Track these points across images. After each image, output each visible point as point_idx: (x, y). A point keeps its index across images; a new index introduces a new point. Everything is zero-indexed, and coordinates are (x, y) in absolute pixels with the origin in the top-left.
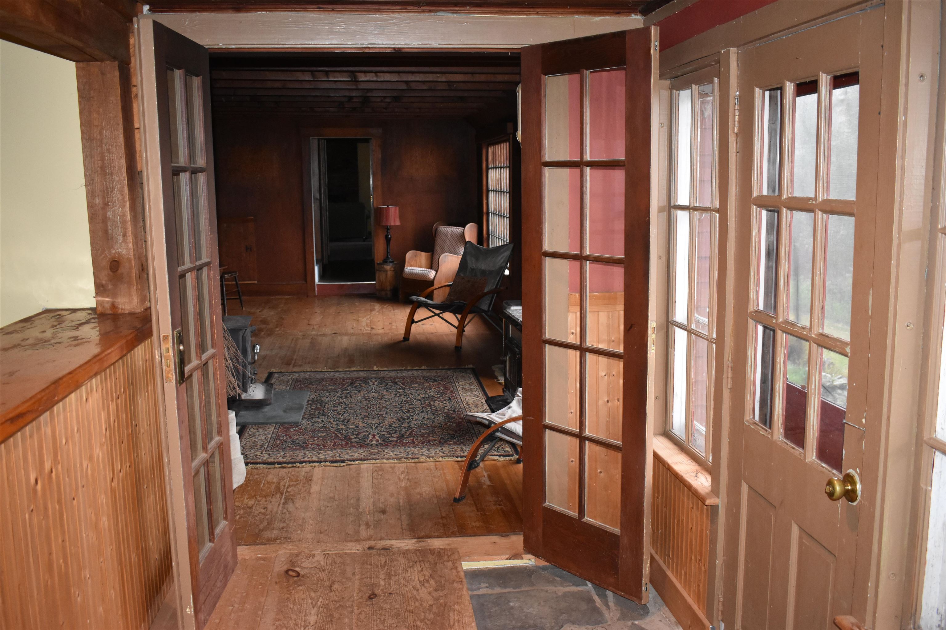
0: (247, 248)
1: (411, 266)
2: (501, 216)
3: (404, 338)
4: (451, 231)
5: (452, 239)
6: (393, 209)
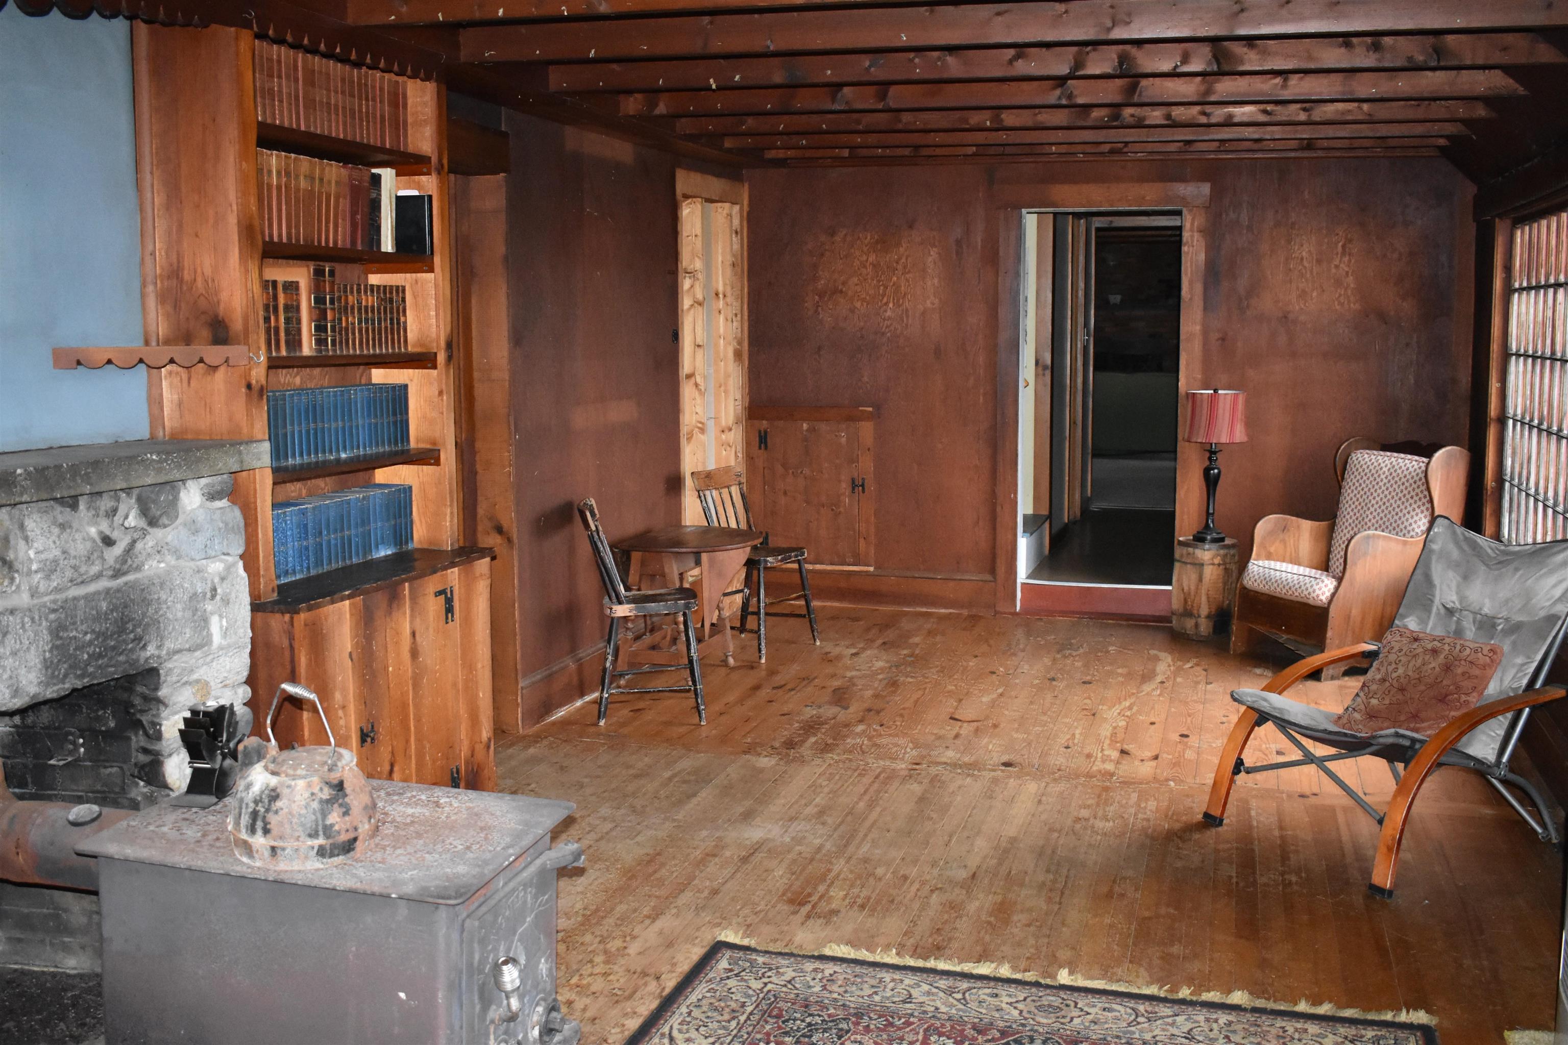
0: (854, 485)
1: (1269, 557)
2: (1549, 433)
3: (1206, 815)
4: (1389, 466)
5: (1391, 489)
6: (1229, 398)
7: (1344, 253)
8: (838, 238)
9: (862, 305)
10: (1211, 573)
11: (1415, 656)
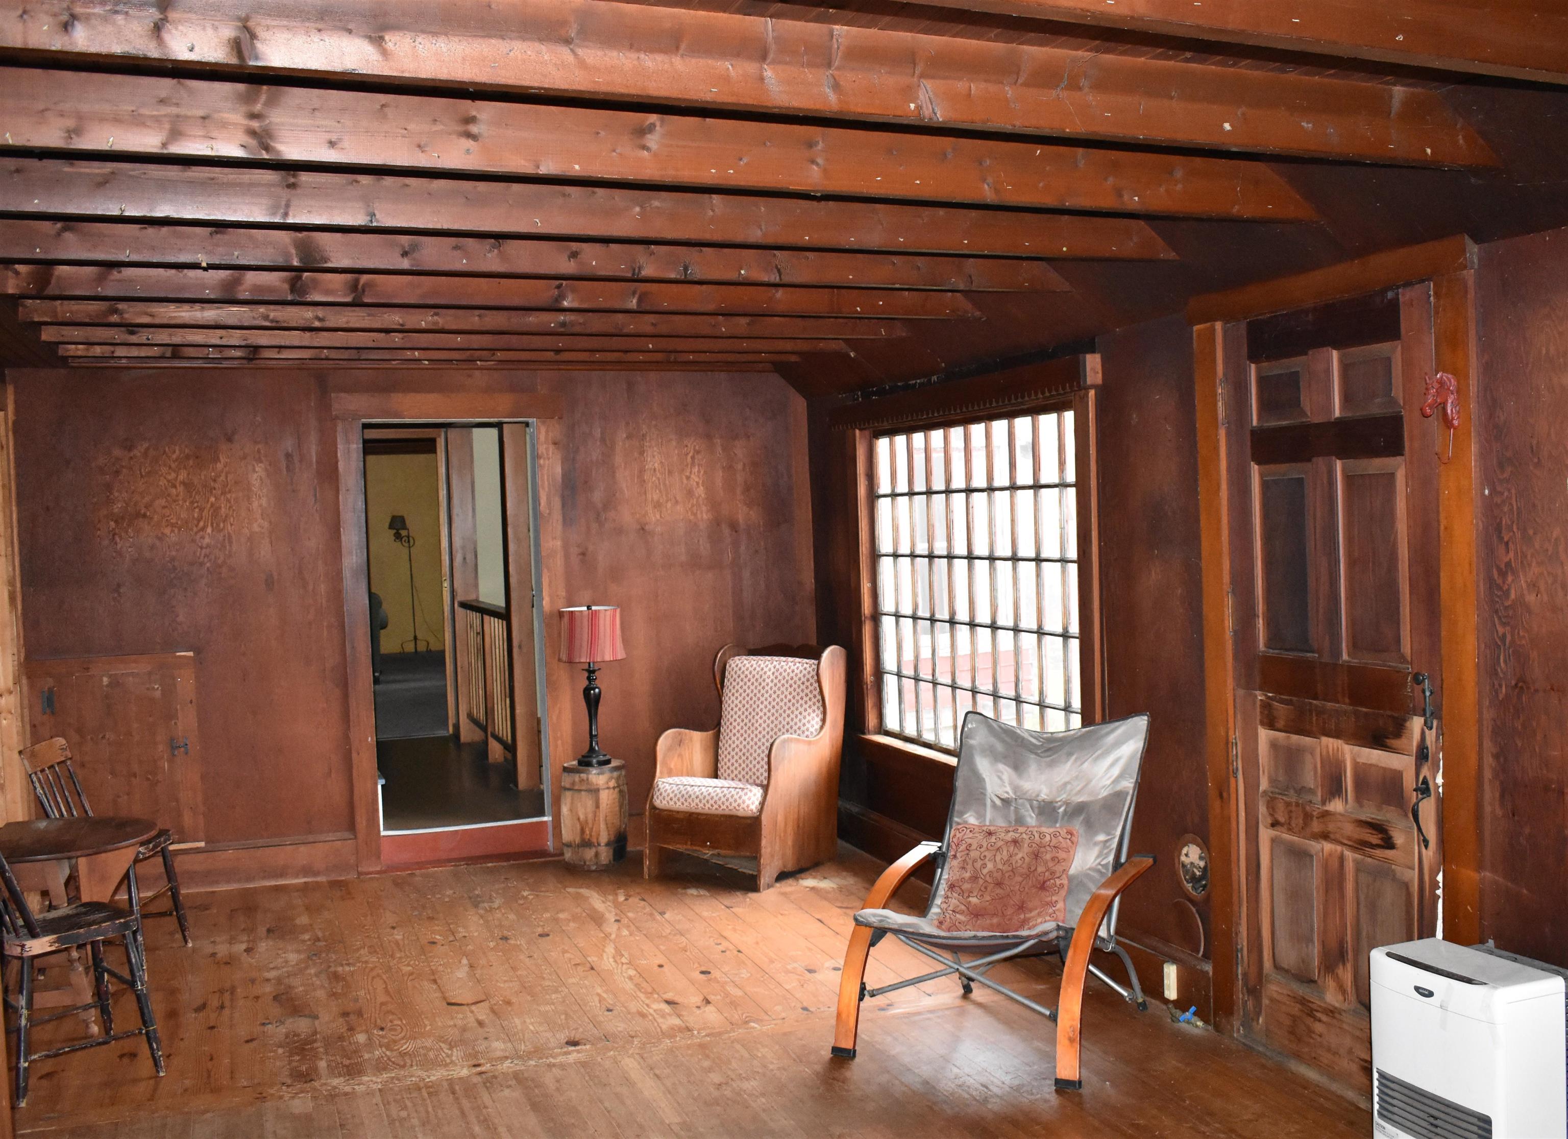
0: (174, 746)
1: (670, 774)
3: (836, 1050)
4: (773, 670)
5: (778, 692)
6: (608, 613)
7: (693, 464)
8: (136, 452)
9: (172, 531)
10: (608, 798)
11: (998, 849)
